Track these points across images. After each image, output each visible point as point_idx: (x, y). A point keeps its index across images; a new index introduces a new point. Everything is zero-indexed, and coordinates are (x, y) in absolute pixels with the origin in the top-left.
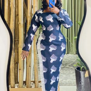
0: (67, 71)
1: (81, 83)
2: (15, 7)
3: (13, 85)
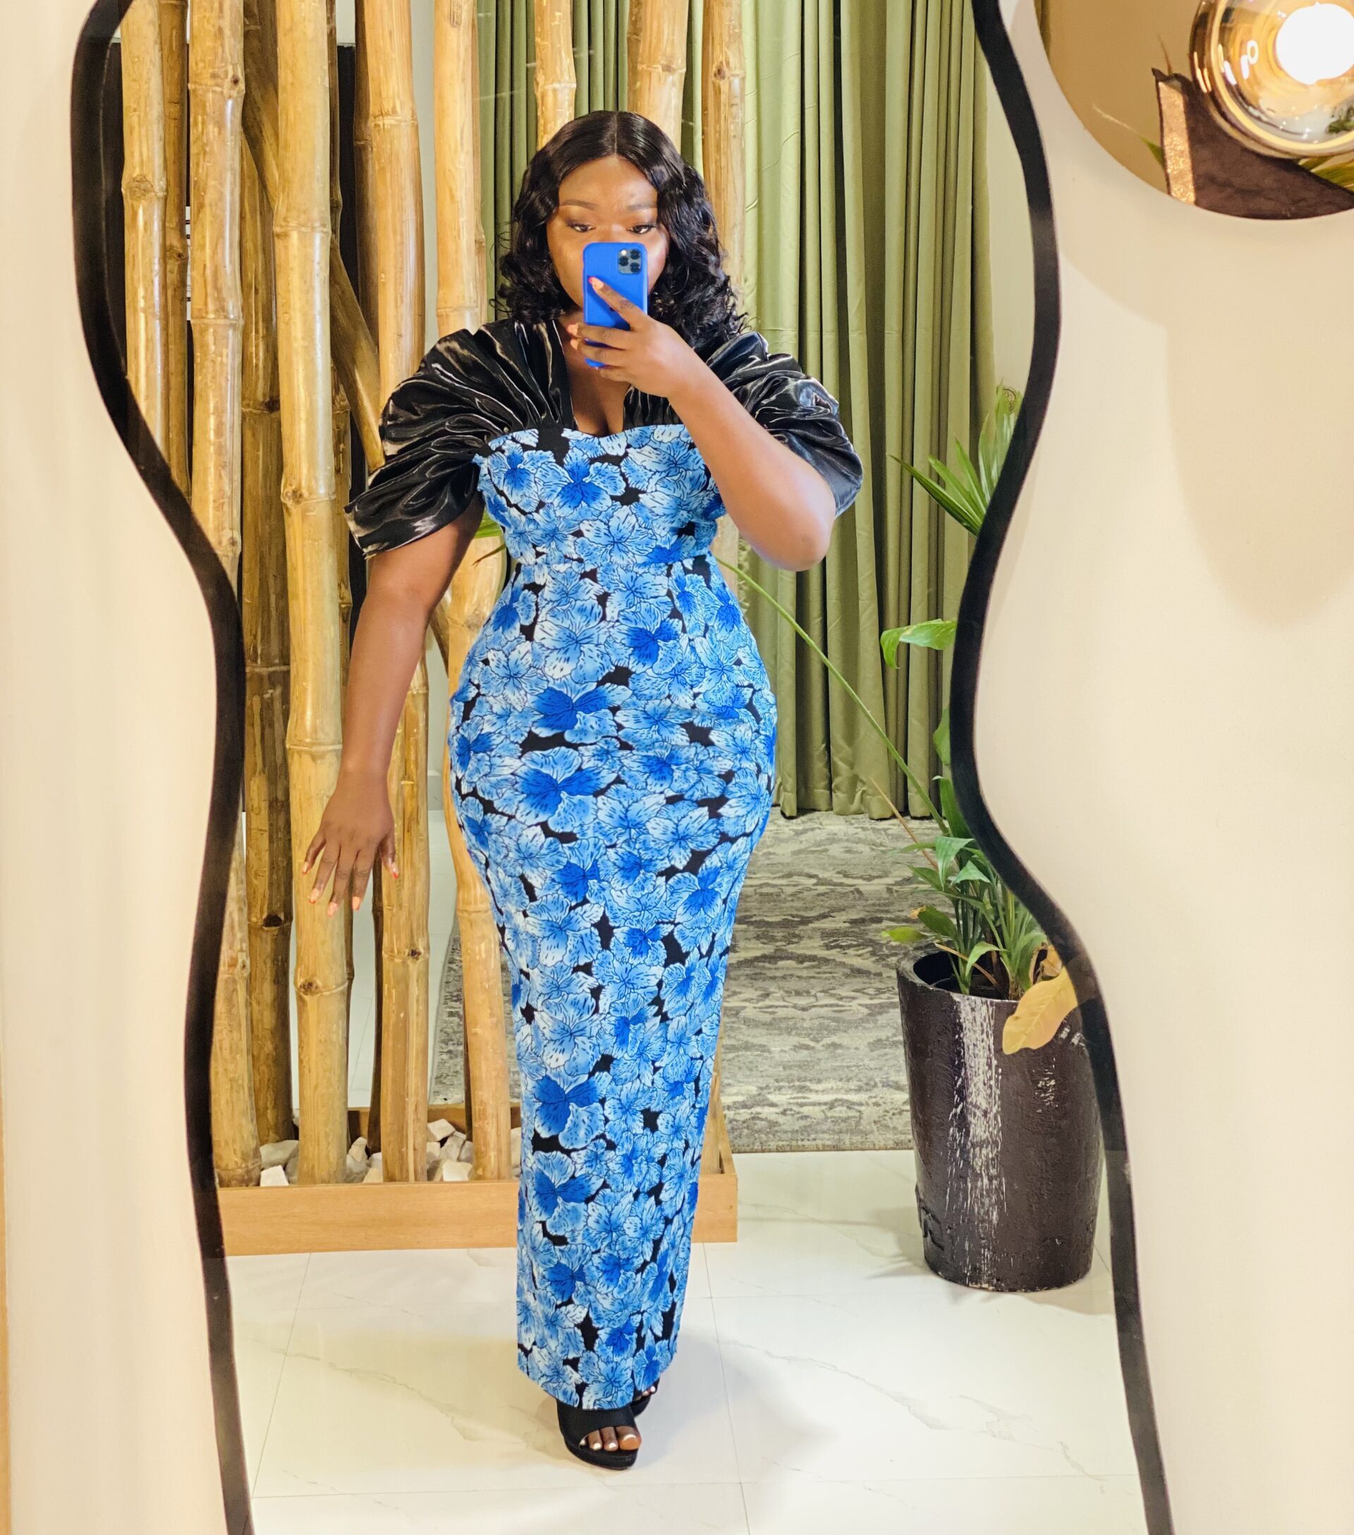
0: (803, 1001)
1: (963, 1123)
2: (242, 322)
3: (239, 1153)
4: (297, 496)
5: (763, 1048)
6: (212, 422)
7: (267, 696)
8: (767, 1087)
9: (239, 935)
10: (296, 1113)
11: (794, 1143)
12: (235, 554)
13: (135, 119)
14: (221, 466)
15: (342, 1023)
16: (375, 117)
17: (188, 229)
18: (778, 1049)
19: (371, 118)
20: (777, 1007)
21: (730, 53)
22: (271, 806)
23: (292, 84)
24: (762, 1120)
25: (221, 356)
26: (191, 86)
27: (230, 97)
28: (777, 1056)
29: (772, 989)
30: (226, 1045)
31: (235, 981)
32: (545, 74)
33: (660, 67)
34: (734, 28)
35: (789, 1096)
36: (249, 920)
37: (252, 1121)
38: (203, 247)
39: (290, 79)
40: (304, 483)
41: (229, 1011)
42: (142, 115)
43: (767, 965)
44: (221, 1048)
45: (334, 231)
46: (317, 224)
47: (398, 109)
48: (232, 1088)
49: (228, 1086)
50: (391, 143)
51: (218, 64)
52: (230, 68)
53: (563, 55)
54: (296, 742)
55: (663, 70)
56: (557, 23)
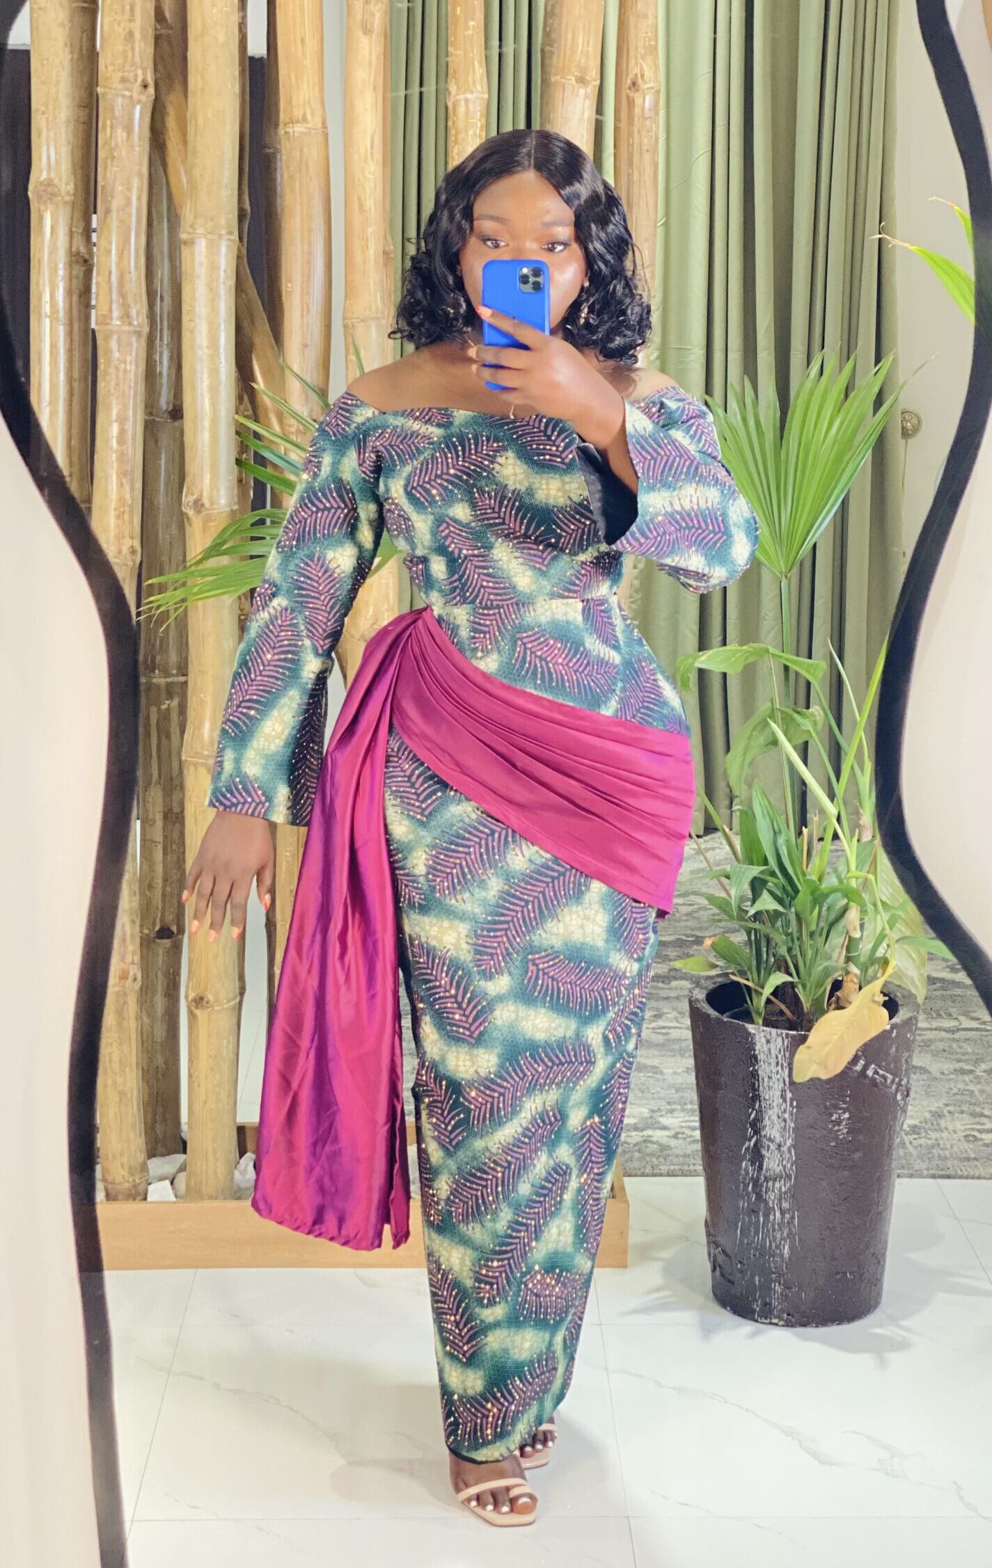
2: (146, 329)
3: (126, 1167)
4: (198, 505)
5: (655, 1070)
6: (115, 429)
7: (164, 707)
8: (659, 1110)
9: (130, 948)
10: (184, 1127)
11: (686, 1168)
12: (134, 562)
13: (43, 123)
14: (123, 474)
15: (232, 1039)
16: (285, 125)
17: (94, 237)
18: (671, 1071)
19: (281, 126)
20: (670, 1028)
21: (644, 65)
22: (165, 817)
23: (202, 90)
24: (654, 1143)
25: (125, 362)
26: (100, 90)
27: (139, 102)
28: (669, 1078)
29: (665, 1010)
30: (116, 1058)
31: (125, 994)
32: (457, 84)
33: (573, 78)
34: (650, 40)
35: (680, 1120)
36: (141, 932)
37: (140, 1135)
38: (109, 252)
39: (200, 85)
40: (205, 494)
41: (119, 1024)
42: (51, 118)
43: (660, 985)
44: (110, 1062)
45: (241, 238)
46: (223, 232)
47: (309, 117)
48: (121, 1100)
49: (117, 1099)
50: (301, 151)
51: (127, 68)
52: (140, 72)
53: (476, 64)
54: (192, 754)
55: (576, 81)
56: (470, 32)
